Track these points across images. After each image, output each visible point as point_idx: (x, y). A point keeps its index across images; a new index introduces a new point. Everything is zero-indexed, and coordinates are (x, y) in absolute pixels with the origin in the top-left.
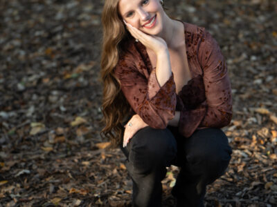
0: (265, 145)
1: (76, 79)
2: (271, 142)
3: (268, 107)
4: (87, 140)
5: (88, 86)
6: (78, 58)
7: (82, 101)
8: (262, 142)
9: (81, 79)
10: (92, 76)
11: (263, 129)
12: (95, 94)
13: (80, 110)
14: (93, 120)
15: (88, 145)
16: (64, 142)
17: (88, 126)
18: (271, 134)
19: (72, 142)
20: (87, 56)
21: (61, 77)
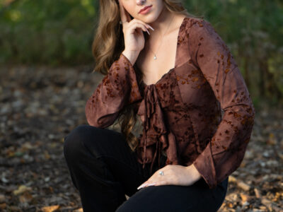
0: (235, 207)
1: (20, 157)
2: (241, 206)
3: (236, 176)
4: (32, 206)
5: (34, 162)
6: (23, 139)
7: (26, 174)
8: (231, 206)
9: (26, 157)
10: (38, 153)
11: (231, 195)
12: (41, 168)
13: (24, 181)
14: (39, 189)
15: (33, 210)
16: (6, 208)
17: (33, 194)
18: (240, 198)
19: (14, 208)
20: (33, 138)
21: (4, 156)
